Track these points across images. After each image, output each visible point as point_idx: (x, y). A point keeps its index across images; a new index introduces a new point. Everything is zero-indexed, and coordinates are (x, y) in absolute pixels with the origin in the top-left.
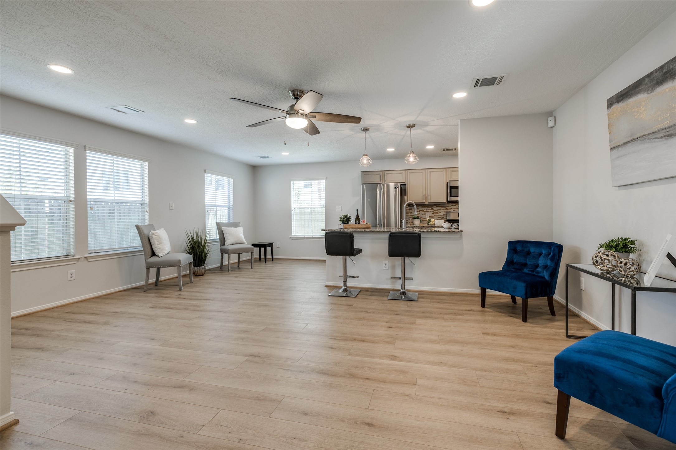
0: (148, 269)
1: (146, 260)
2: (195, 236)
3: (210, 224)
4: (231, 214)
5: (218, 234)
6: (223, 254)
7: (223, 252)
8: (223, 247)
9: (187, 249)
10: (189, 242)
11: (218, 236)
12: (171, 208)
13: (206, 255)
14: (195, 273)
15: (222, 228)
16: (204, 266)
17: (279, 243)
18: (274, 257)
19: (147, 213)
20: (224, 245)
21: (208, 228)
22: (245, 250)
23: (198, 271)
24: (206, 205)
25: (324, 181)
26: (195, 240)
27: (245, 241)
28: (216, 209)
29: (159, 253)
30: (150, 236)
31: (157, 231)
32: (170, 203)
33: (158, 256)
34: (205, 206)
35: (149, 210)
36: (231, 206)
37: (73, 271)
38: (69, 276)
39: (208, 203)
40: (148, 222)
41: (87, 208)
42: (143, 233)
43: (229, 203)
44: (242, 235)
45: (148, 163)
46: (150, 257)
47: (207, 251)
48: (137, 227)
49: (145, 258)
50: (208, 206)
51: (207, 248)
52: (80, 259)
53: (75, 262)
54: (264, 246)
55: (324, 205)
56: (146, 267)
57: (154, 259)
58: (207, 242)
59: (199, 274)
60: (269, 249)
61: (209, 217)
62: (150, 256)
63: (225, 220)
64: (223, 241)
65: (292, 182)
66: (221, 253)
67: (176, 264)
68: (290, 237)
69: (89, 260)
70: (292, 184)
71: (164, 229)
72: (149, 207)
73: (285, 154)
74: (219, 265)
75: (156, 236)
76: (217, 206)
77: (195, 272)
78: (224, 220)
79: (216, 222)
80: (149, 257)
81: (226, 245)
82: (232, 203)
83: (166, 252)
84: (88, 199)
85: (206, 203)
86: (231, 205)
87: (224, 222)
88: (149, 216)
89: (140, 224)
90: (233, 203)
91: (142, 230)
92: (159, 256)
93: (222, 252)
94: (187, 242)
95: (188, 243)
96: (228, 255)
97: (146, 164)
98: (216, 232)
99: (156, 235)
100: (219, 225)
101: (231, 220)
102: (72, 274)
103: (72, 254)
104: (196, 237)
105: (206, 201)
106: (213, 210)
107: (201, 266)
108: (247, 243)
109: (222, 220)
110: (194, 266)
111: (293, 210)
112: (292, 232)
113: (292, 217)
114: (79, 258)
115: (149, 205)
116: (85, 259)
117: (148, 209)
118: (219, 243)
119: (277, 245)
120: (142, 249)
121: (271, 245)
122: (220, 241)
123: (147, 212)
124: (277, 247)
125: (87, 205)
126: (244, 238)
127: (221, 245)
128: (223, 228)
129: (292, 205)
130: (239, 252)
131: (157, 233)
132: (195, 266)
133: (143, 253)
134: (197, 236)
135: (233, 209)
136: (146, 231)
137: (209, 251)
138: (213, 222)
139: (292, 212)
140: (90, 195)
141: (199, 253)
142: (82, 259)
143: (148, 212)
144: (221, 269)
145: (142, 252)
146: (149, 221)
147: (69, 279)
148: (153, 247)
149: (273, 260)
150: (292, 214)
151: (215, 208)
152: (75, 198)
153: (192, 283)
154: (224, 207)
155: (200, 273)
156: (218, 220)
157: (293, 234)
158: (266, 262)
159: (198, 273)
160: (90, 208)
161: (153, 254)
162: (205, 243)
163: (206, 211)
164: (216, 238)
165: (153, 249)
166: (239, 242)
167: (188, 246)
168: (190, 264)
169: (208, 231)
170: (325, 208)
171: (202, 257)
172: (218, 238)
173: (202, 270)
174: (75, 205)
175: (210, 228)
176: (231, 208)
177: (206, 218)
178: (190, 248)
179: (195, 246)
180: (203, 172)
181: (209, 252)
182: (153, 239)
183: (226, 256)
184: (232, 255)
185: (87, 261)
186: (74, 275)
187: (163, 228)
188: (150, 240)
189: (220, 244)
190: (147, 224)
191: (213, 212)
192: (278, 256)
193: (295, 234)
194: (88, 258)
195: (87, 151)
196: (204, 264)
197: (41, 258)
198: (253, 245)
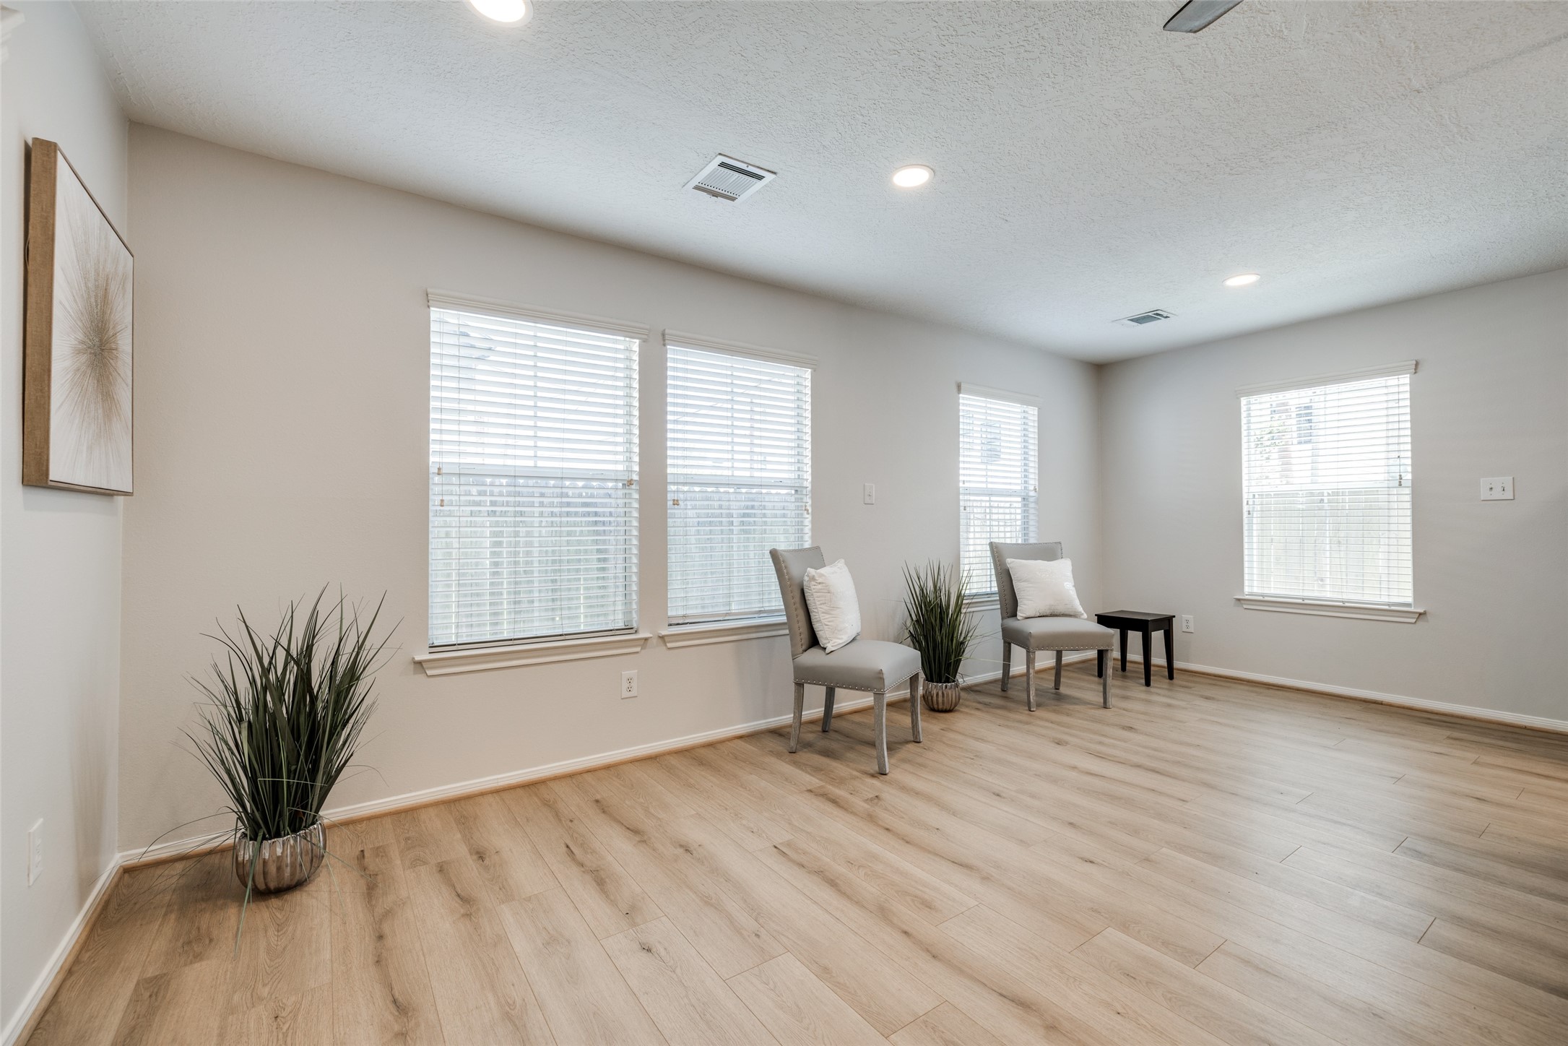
0: (799, 685)
1: (794, 656)
2: (930, 585)
3: (971, 548)
4: (1032, 517)
5: (994, 578)
6: (1010, 644)
7: (1011, 638)
8: (1011, 623)
9: (909, 622)
10: (913, 602)
11: (994, 584)
12: (868, 501)
13: (960, 647)
14: (930, 701)
15: (1009, 560)
16: (954, 681)
17: (1190, 617)
18: (1178, 664)
19: (807, 516)
20: (1014, 615)
21: (966, 561)
22: (1077, 641)
23: (937, 694)
24: (961, 491)
25: (1405, 379)
26: (931, 597)
27: (1081, 609)
28: (990, 501)
29: (827, 639)
30: (805, 583)
31: (822, 571)
32: (866, 484)
33: (825, 649)
34: (959, 494)
35: (812, 506)
36: (1032, 493)
37: (633, 673)
38: (626, 685)
39: (967, 485)
40: (810, 542)
41: (666, 500)
42: (788, 573)
43: (1026, 482)
44: (1069, 587)
45: (810, 370)
46: (806, 651)
47: (963, 635)
48: (774, 555)
49: (792, 652)
50: (967, 494)
51: (962, 628)
52: (649, 641)
53: (638, 649)
54: (1144, 626)
55: (1408, 477)
56: (795, 678)
57: (812, 658)
58: (964, 602)
59: (940, 707)
60: (1157, 637)
61: (968, 525)
62: (804, 647)
63: (1010, 535)
64: (1010, 602)
65: (1244, 401)
66: (1005, 642)
67: (870, 682)
68: (1239, 600)
69: (669, 645)
70: (1244, 408)
71: (846, 564)
72: (812, 498)
73: (1241, 280)
74: (998, 674)
75: (820, 587)
76: (991, 493)
77: (930, 698)
78: (1008, 535)
79: (988, 541)
80: (801, 650)
81: (1018, 618)
82: (1033, 482)
83: (846, 638)
84: (669, 477)
85: (961, 485)
86: (1032, 488)
87: (1008, 541)
88: (813, 522)
89: (781, 547)
90: (1037, 484)
91: (786, 567)
92: (827, 651)
93: (1008, 640)
94: (908, 601)
95: (910, 607)
96: (1028, 652)
97: (808, 374)
98: (989, 574)
99: (820, 583)
100: (997, 553)
101: (1032, 534)
102: (630, 681)
103: (635, 625)
104: (932, 588)
105: (961, 478)
106: (979, 504)
107: (947, 681)
108: (1085, 616)
109: (1002, 535)
110: (927, 679)
111: (1251, 503)
112: (1246, 583)
113: (1245, 527)
114: (646, 639)
115: (812, 490)
116: (660, 640)
117: (810, 502)
118: (999, 606)
119: (1184, 624)
120: (784, 619)
121: (1166, 623)
122: (1000, 600)
123: (808, 510)
124: (1185, 629)
125: (666, 492)
126: (1075, 596)
127: (1005, 615)
128: (1012, 563)
129: (1245, 483)
130: (1058, 644)
131: (821, 575)
132: (930, 678)
133: (787, 632)
134: (935, 587)
135: (1036, 502)
136: (794, 570)
137: (970, 635)
138: (978, 541)
139: (1245, 508)
140: (674, 468)
141: (942, 638)
142: (655, 641)
143: (810, 511)
144: (1003, 691)
145: (783, 627)
146: (813, 537)
147: (626, 694)
148: (812, 617)
149: (1171, 677)
150: (1245, 515)
151: (987, 498)
152: (640, 474)
153: (919, 742)
154: (1010, 496)
155: (943, 703)
156: (994, 535)
157: (1247, 590)
158: (1148, 684)
159: (938, 703)
160: (674, 500)
161: (814, 642)
162: (959, 606)
163: (962, 509)
164: (988, 590)
165: (814, 626)
166: (1061, 609)
167: (911, 615)
168: (914, 680)
169: (967, 567)
170: (1408, 491)
171: (948, 655)
172: (995, 589)
173: (950, 692)
174: (640, 492)
175: (972, 560)
176: (1032, 500)
177: (962, 528)
178: (917, 621)
179: (929, 618)
180: (955, 389)
181: (968, 638)
182: (812, 595)
183: (1018, 653)
184: (1039, 654)
185: (665, 647)
186: (634, 684)
187: (843, 560)
188: (807, 599)
189: (1001, 608)
190: (807, 545)
191: (979, 510)
192: (1188, 661)
193: (1255, 590)
194: (666, 639)
195: (668, 347)
196: (955, 677)
197: (566, 635)
198: (1103, 620)
